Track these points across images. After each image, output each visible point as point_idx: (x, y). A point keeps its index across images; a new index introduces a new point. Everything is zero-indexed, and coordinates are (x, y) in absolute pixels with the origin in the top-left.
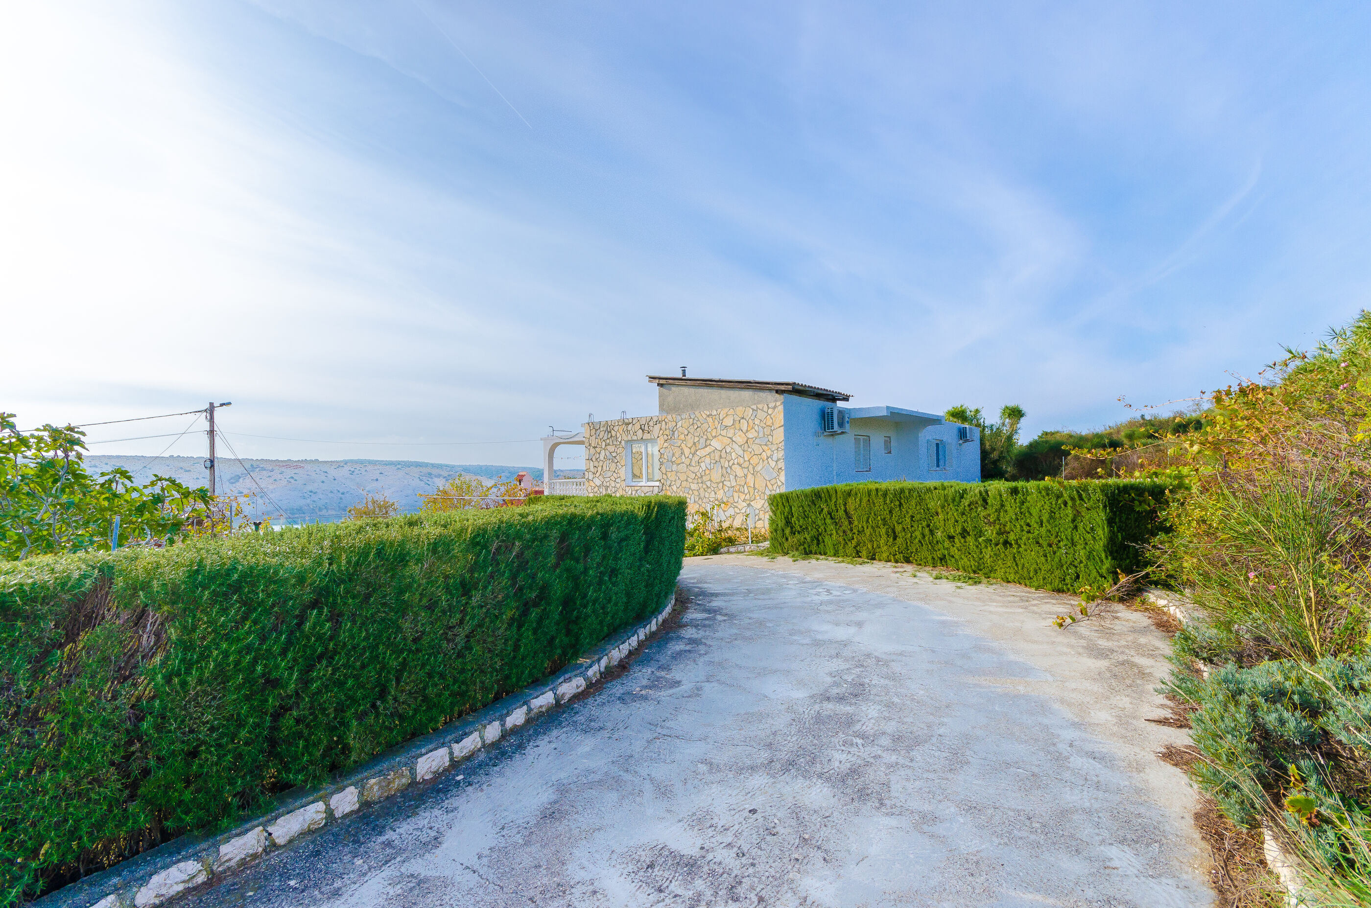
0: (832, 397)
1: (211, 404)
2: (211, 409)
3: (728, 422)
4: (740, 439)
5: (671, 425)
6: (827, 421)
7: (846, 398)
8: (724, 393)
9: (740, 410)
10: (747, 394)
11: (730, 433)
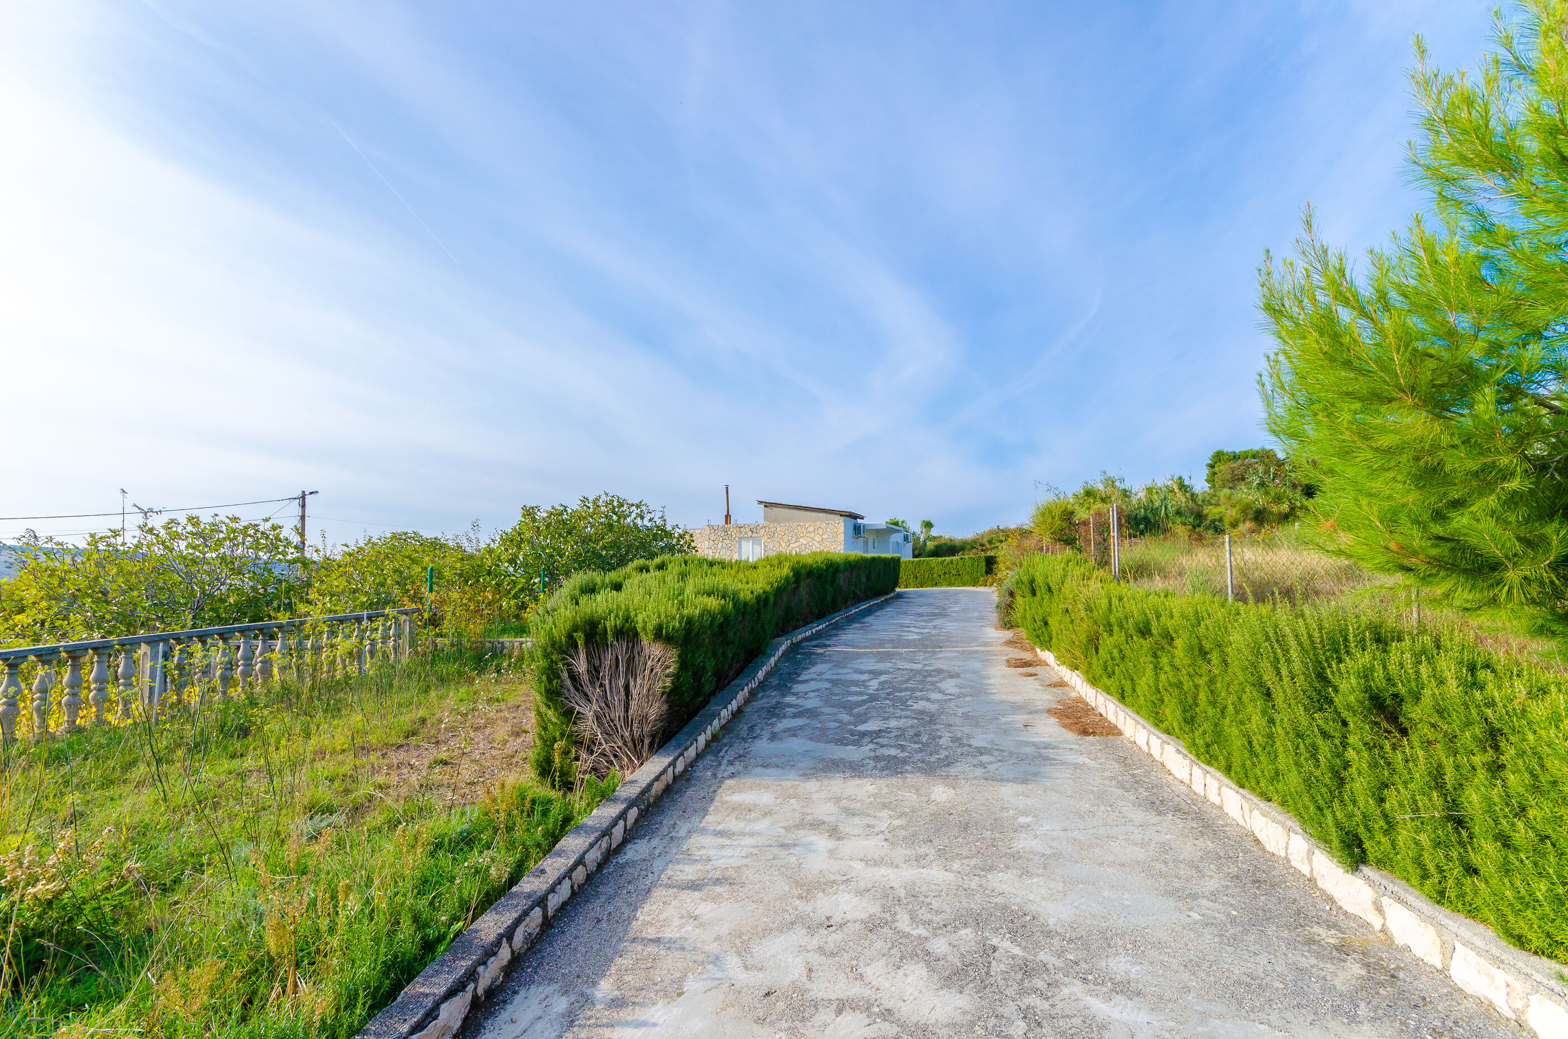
0: (854, 517)
1: (303, 492)
2: (303, 497)
3: (811, 529)
4: (818, 538)
5: (773, 530)
6: (857, 530)
7: (862, 518)
8: (808, 513)
9: (818, 523)
10: (822, 515)
11: (812, 535)
